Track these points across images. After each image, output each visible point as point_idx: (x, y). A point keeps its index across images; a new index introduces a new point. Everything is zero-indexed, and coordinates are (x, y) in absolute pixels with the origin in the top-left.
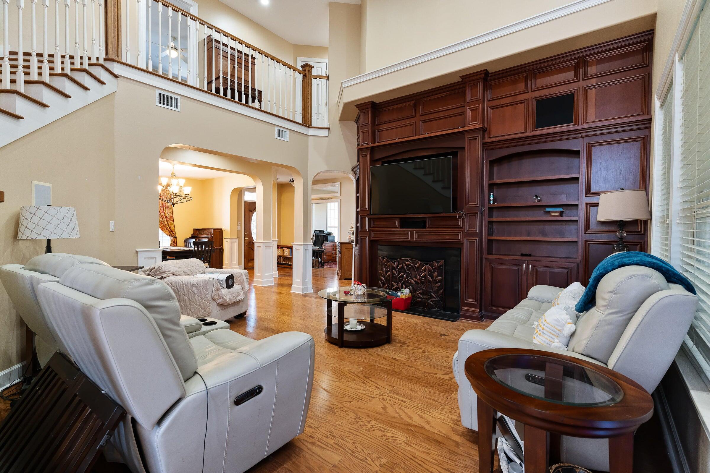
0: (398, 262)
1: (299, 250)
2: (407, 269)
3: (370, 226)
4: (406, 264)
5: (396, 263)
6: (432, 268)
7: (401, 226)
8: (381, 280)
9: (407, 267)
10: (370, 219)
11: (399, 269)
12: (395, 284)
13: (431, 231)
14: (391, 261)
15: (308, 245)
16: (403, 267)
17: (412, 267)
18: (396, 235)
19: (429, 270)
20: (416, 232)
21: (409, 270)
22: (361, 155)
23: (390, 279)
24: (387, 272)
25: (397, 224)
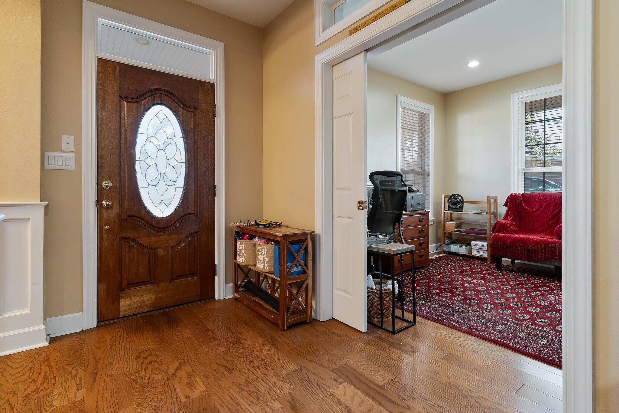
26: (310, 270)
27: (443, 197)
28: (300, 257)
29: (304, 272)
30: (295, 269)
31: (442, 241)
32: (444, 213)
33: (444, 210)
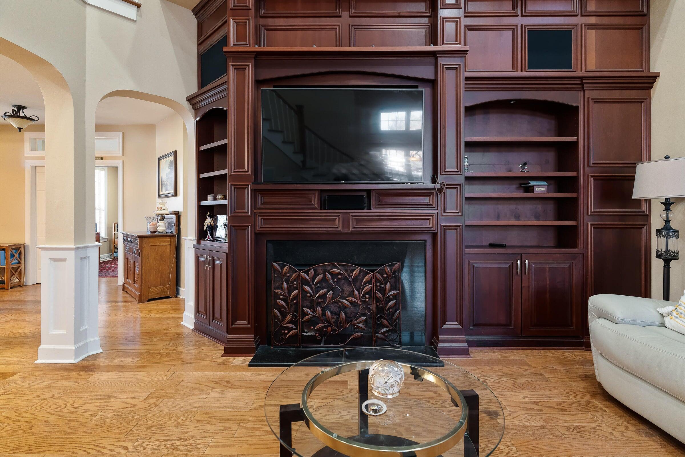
0: (315, 271)
1: (64, 260)
2: (334, 282)
3: (254, 206)
4: (331, 273)
5: (312, 272)
6: (382, 276)
7: (323, 205)
8: (279, 308)
9: (333, 279)
10: (254, 191)
11: (318, 282)
12: (308, 310)
13: (382, 214)
14: (300, 270)
15: (86, 247)
16: (324, 279)
17: (346, 279)
18: (312, 222)
19: (378, 280)
20: (352, 216)
21: (337, 283)
22: (233, 65)
23: (297, 303)
24: (290, 291)
25: (315, 201)
26: (23, 262)
27: (113, 223)
28: (17, 256)
29: (19, 263)
30: (14, 262)
31: (113, 251)
32: (114, 233)
33: (114, 232)
